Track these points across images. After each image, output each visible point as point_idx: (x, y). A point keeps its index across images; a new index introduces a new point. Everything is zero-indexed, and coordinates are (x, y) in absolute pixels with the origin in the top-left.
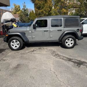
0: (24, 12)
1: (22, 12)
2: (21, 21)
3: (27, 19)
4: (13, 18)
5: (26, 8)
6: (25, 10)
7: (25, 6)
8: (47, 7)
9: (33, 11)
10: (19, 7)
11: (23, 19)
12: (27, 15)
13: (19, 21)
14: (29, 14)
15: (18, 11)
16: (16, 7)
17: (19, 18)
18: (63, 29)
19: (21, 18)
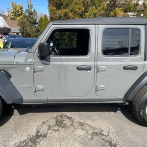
0: (29, 17)
1: (25, 16)
2: (23, 33)
3: (34, 29)
4: (4, 26)
5: (33, 10)
6: (31, 14)
7: (30, 6)
8: (77, 4)
9: (46, 16)
10: (21, 8)
11: (25, 30)
12: (35, 23)
13: (18, 34)
14: (37, 21)
15: (19, 16)
16: (15, 8)
17: (19, 28)
18: (142, 63)
19: (23, 28)
